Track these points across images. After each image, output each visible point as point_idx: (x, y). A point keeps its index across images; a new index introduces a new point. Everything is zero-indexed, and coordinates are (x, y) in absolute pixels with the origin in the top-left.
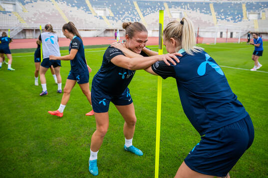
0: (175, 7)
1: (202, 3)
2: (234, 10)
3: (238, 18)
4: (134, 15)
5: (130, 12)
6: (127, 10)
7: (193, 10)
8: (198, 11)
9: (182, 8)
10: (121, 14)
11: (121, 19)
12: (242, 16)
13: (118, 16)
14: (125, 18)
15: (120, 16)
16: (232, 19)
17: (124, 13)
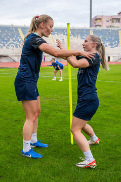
0: (58, 34)
1: (83, 30)
2: (112, 36)
3: (115, 44)
4: (18, 41)
5: (14, 39)
6: (12, 37)
7: (75, 36)
8: (79, 37)
9: (64, 34)
10: (5, 41)
11: (6, 45)
12: (119, 42)
13: (2, 42)
14: (10, 44)
15: (5, 42)
16: (109, 45)
17: (9, 39)
